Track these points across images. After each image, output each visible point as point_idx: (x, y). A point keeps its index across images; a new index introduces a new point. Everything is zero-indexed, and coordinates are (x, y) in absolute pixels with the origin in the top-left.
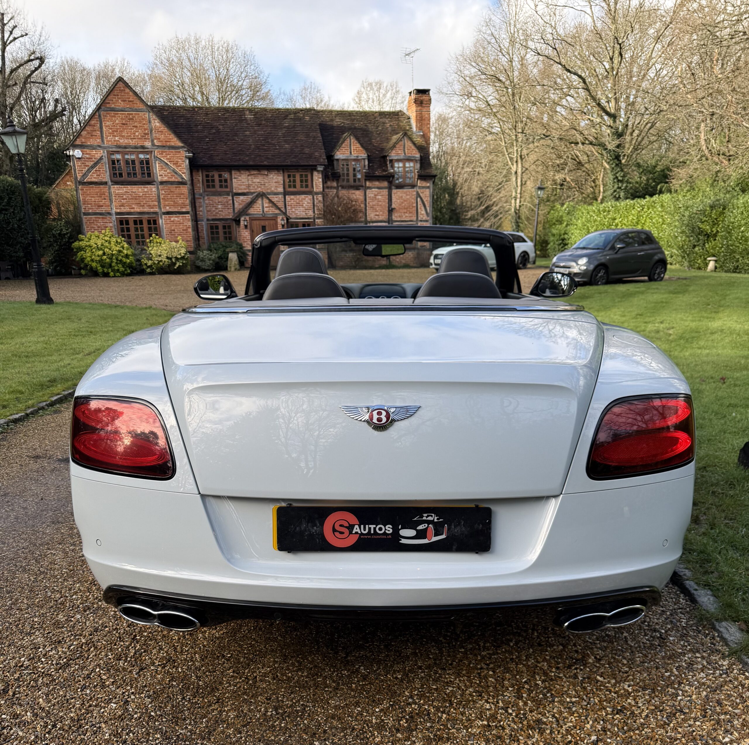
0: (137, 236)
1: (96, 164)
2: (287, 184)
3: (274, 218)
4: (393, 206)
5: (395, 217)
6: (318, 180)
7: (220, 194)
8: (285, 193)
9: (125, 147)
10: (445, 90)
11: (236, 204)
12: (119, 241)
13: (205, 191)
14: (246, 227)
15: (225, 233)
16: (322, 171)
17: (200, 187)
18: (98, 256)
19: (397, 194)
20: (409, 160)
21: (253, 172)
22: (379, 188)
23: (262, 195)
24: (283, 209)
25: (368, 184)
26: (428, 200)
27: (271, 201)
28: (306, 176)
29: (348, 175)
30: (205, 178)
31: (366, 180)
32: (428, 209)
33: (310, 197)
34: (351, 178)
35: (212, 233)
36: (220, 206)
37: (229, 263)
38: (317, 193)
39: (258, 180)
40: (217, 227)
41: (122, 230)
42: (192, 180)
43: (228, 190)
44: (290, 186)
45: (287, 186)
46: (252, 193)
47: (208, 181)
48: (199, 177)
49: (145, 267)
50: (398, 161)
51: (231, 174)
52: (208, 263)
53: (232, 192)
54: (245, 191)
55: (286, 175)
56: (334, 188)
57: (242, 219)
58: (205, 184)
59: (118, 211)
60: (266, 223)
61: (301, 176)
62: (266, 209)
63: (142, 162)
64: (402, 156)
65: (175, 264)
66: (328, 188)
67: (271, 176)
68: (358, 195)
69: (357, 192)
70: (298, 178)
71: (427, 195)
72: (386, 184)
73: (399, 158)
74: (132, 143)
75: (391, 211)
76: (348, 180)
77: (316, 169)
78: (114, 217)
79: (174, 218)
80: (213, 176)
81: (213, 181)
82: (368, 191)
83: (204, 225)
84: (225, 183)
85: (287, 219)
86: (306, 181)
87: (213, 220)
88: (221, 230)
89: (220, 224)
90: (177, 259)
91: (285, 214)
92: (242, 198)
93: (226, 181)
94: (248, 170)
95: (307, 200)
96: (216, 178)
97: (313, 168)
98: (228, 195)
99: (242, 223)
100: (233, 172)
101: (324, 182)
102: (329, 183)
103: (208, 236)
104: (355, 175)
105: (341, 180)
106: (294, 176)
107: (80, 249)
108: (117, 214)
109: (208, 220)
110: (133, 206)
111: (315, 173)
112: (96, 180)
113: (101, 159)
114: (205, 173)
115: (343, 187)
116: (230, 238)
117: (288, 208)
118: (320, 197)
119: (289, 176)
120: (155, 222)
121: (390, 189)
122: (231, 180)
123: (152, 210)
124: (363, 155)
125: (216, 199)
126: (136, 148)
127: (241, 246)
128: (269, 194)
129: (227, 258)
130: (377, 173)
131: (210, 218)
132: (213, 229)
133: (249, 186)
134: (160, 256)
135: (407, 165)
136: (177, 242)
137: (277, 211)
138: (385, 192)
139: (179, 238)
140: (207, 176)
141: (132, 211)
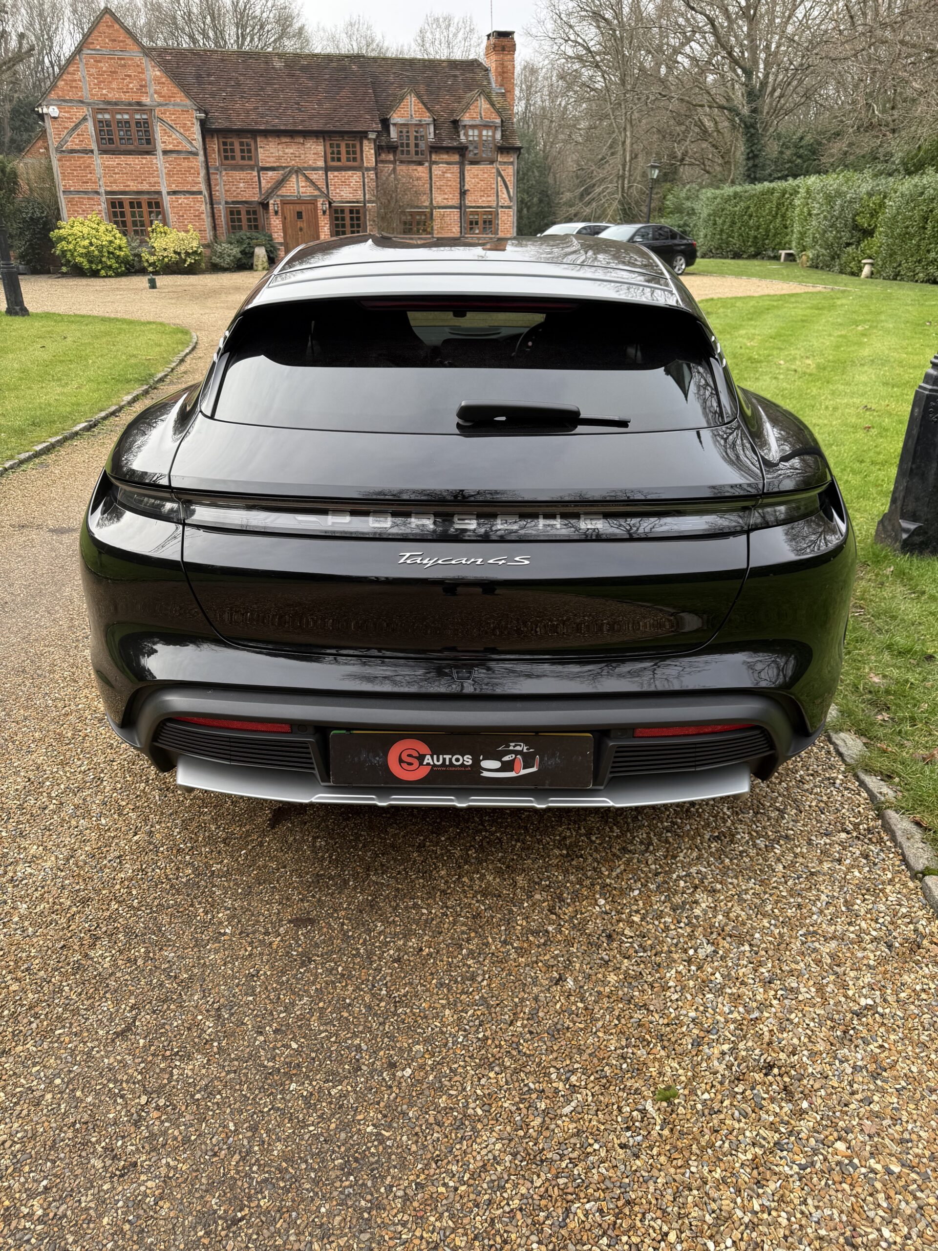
0: (135, 223)
1: (77, 126)
2: (329, 156)
3: (313, 202)
4: (467, 187)
5: (470, 200)
6: (369, 152)
7: (242, 168)
8: (327, 169)
9: (116, 104)
10: (534, 31)
11: (263, 182)
12: (109, 228)
13: (222, 165)
14: (276, 213)
15: (249, 220)
16: (375, 140)
17: (215, 159)
18: (84, 247)
19: (471, 171)
20: (487, 126)
21: (284, 140)
22: (448, 163)
23: (298, 171)
24: (324, 190)
25: (434, 157)
26: (511, 180)
27: (307, 178)
28: (354, 146)
29: (408, 145)
30: (222, 147)
31: (431, 152)
32: (511, 191)
33: (359, 174)
34: (412, 149)
35: (233, 220)
36: (242, 185)
37: (255, 259)
38: (368, 169)
39: (291, 151)
40: (239, 213)
41: (115, 214)
42: (205, 149)
43: (252, 163)
44: (333, 159)
45: (329, 159)
46: (284, 168)
47: (225, 151)
48: (214, 145)
49: (146, 264)
50: (473, 127)
51: (256, 142)
52: (228, 259)
53: (258, 166)
54: (275, 165)
55: (328, 144)
56: (390, 162)
57: (271, 202)
58: (223, 154)
59: (108, 189)
60: (303, 208)
61: (347, 146)
62: (301, 190)
63: (138, 123)
64: (478, 122)
65: (185, 261)
66: (383, 162)
67: (308, 145)
68: (421, 171)
69: (420, 168)
70: (343, 149)
71: (509, 173)
72: (456, 158)
73: (474, 123)
74: (124, 97)
75: (463, 193)
76: (408, 152)
77: (366, 137)
78: (103, 198)
79: (182, 199)
80: (232, 144)
81: (232, 151)
82: (434, 167)
83: (221, 210)
84: (248, 154)
85: (330, 203)
86: (354, 153)
87: (234, 203)
88: (244, 217)
89: (243, 209)
90: (188, 254)
91: (327, 195)
92: (270, 173)
93: (249, 151)
94: (278, 136)
95: (355, 177)
96: (237, 147)
97: (362, 135)
98: (253, 169)
99: (271, 207)
100: (259, 139)
101: (377, 154)
102: (383, 156)
103: (227, 224)
104: (417, 145)
105: (398, 152)
106: (338, 146)
107: (61, 239)
108: (108, 193)
109: (227, 203)
110: (129, 183)
111: (365, 142)
112: (78, 148)
113: (85, 119)
114: (221, 140)
115: (402, 162)
116: (256, 227)
117: (331, 188)
118: (372, 175)
119: (331, 146)
120: (158, 205)
121: (462, 164)
122: (256, 149)
123: (153, 189)
124: (427, 118)
125: (238, 175)
126: (130, 104)
127: (271, 238)
128: (306, 169)
129: (253, 253)
130: (445, 144)
131: (229, 200)
132: (234, 214)
133: (279, 158)
134: (165, 250)
135: (484, 133)
136: (187, 231)
137: (317, 193)
138: (456, 168)
139: (190, 226)
140: (225, 144)
141: (127, 189)
